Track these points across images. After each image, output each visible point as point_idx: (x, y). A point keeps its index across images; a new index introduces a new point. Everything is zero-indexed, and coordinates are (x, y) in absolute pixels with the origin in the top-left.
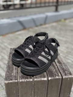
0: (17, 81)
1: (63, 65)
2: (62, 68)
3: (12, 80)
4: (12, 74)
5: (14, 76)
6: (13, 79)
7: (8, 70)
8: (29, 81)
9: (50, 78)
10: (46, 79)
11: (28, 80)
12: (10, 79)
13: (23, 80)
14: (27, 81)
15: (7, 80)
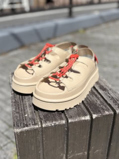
0: (37, 126)
1: (110, 93)
2: (110, 97)
3: (27, 126)
4: (26, 115)
5: (30, 119)
6: (30, 124)
7: (16, 109)
8: (59, 125)
9: (94, 116)
10: (88, 118)
11: (57, 123)
12: (24, 124)
13: (49, 124)
14: (55, 125)
15: (18, 126)
